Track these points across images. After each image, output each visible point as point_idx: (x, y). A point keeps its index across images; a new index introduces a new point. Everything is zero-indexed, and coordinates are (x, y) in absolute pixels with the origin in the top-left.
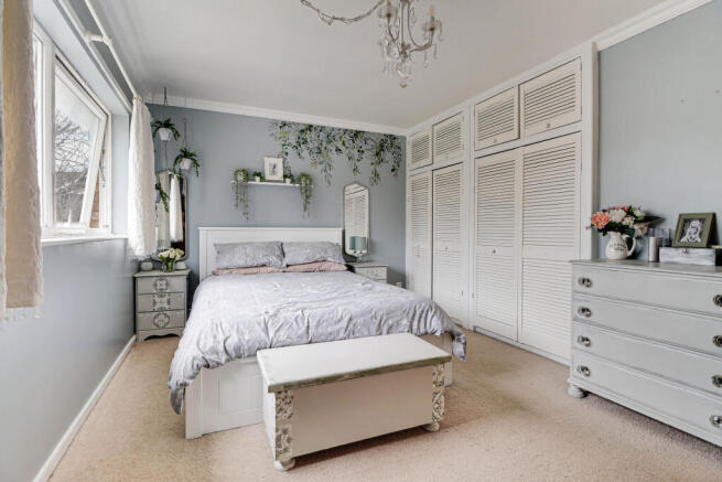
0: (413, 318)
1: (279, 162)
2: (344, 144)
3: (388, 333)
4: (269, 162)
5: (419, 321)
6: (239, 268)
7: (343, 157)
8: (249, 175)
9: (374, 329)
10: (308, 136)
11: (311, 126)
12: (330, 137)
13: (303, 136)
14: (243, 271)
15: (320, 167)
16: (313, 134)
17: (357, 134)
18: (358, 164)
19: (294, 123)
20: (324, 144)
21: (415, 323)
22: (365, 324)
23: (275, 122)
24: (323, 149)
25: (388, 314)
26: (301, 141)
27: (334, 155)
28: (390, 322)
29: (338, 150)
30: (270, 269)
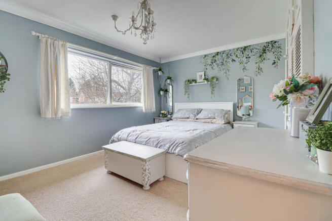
0: (172, 145)
1: (203, 73)
2: (237, 56)
3: (159, 148)
4: (199, 74)
5: (173, 147)
6: (180, 118)
7: (237, 63)
8: (190, 81)
9: (155, 144)
10: (216, 58)
11: (218, 53)
12: (228, 55)
13: (215, 59)
14: (181, 120)
15: (223, 72)
16: (219, 56)
17: (245, 48)
18: (245, 65)
19: (210, 54)
20: (225, 59)
21: (172, 147)
22: (153, 142)
23: (201, 57)
24: (224, 62)
25: (163, 140)
26: (213, 61)
27: (231, 64)
28: (162, 144)
29: (233, 60)
30: (190, 120)
